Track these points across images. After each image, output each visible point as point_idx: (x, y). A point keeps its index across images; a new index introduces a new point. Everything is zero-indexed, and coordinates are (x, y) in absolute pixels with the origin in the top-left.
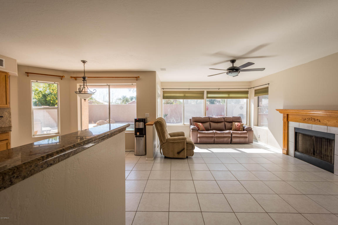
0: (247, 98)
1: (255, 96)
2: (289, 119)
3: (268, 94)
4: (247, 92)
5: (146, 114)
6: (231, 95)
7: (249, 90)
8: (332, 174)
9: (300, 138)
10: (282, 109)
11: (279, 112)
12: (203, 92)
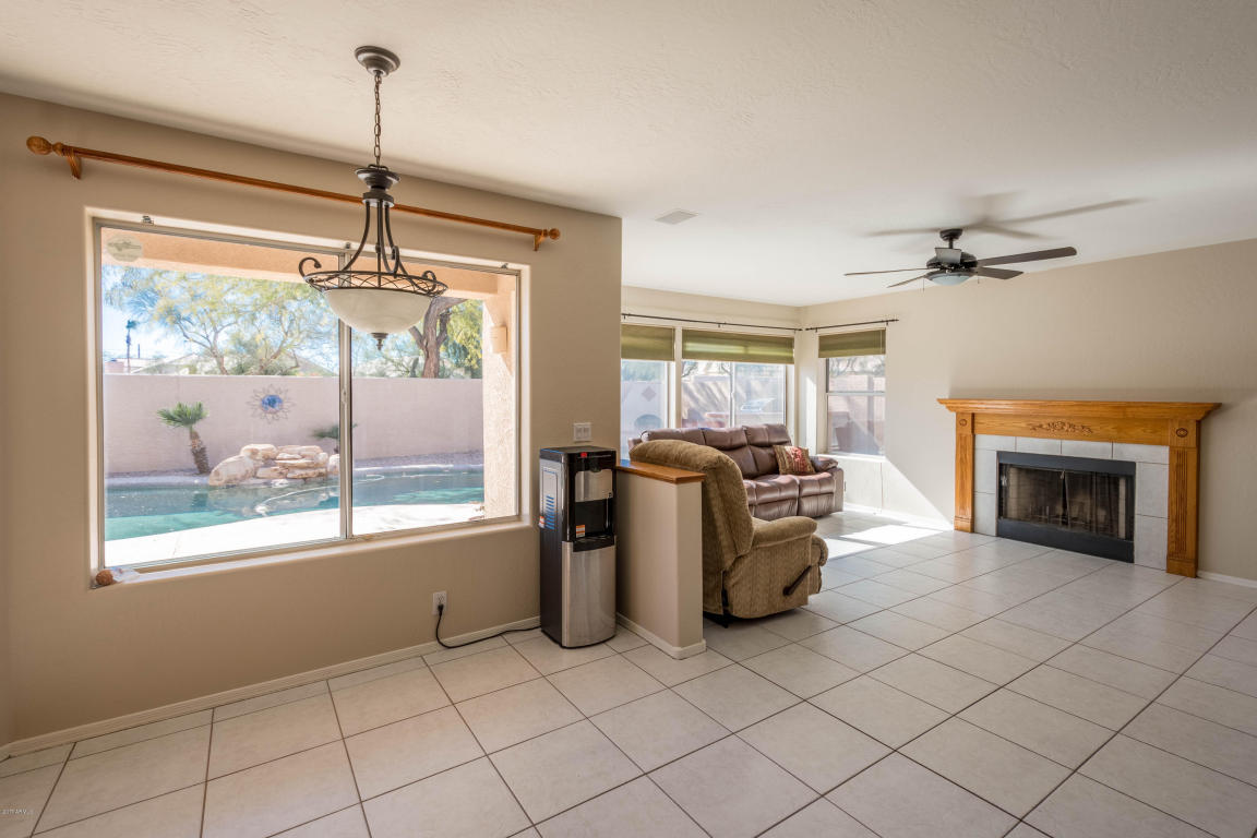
0: (790, 360)
1: (820, 356)
2: (977, 426)
3: (884, 353)
4: (788, 343)
5: (577, 425)
6: (754, 351)
7: (797, 337)
8: (1130, 565)
9: (1013, 479)
10: (947, 397)
11: (949, 408)
12: (673, 330)
